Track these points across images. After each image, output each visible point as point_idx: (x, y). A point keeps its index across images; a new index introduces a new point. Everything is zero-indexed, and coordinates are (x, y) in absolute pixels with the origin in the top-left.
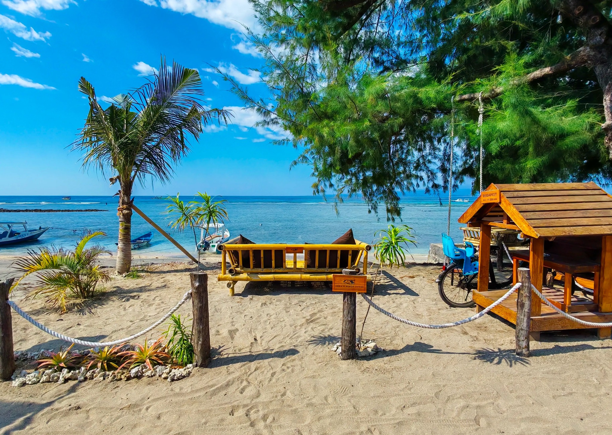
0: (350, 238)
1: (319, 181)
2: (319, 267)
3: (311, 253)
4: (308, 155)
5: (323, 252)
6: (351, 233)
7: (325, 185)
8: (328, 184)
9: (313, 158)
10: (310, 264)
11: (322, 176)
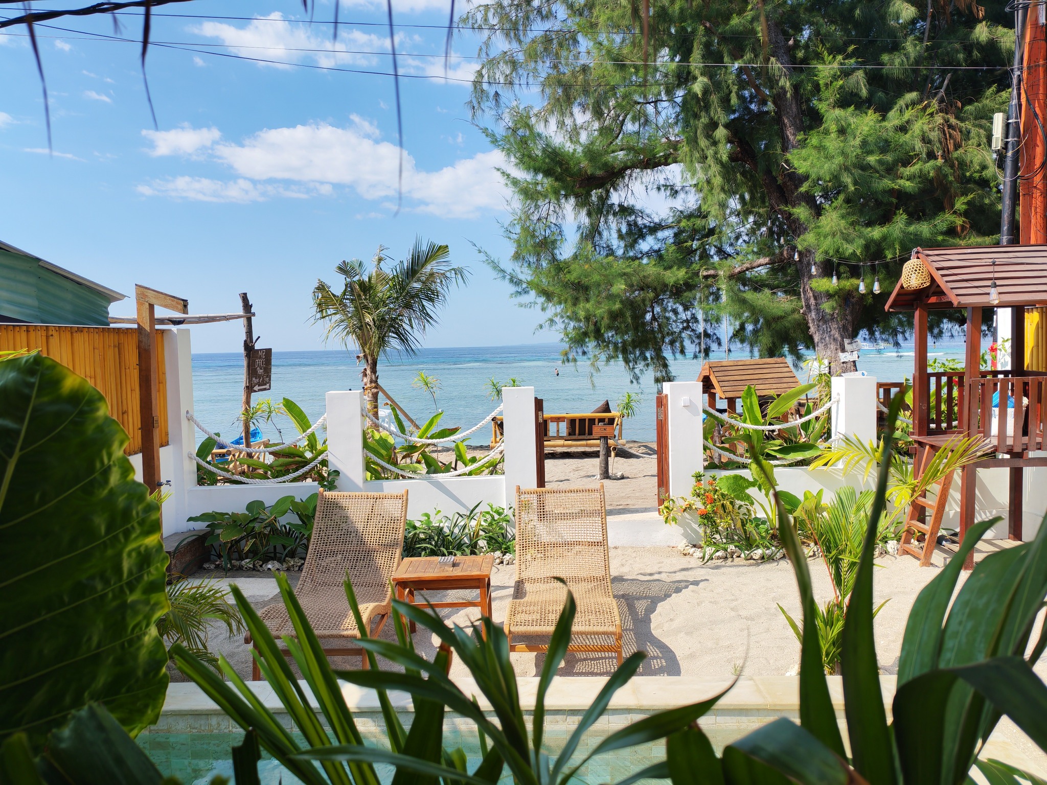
0: (606, 408)
1: (571, 348)
2: (579, 434)
3: (572, 422)
4: (557, 319)
5: (582, 421)
6: (607, 404)
7: (577, 352)
8: (580, 351)
9: (563, 322)
10: (572, 433)
11: (575, 342)
